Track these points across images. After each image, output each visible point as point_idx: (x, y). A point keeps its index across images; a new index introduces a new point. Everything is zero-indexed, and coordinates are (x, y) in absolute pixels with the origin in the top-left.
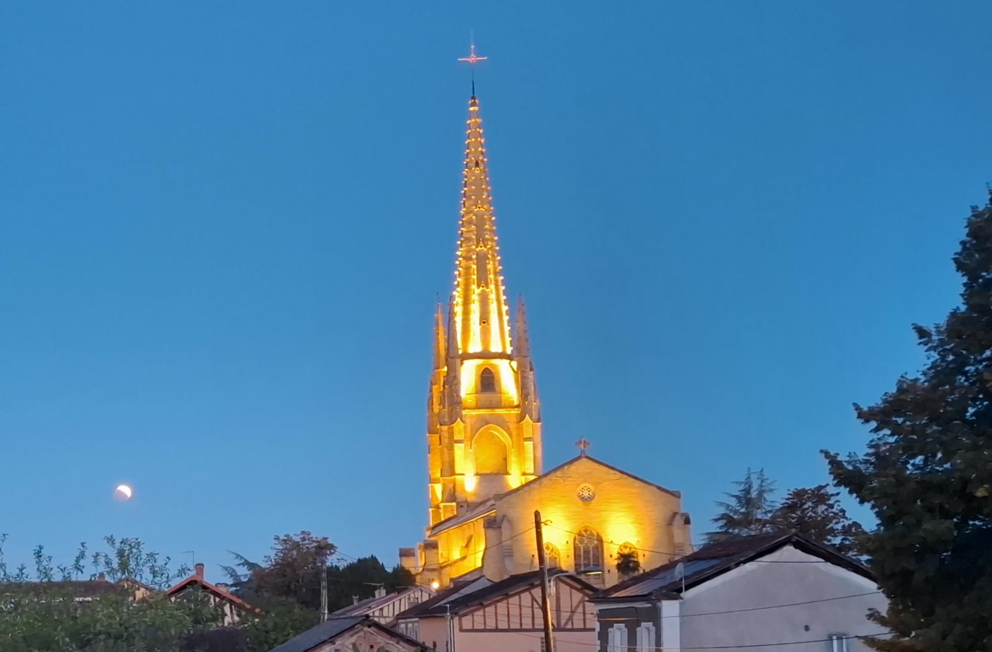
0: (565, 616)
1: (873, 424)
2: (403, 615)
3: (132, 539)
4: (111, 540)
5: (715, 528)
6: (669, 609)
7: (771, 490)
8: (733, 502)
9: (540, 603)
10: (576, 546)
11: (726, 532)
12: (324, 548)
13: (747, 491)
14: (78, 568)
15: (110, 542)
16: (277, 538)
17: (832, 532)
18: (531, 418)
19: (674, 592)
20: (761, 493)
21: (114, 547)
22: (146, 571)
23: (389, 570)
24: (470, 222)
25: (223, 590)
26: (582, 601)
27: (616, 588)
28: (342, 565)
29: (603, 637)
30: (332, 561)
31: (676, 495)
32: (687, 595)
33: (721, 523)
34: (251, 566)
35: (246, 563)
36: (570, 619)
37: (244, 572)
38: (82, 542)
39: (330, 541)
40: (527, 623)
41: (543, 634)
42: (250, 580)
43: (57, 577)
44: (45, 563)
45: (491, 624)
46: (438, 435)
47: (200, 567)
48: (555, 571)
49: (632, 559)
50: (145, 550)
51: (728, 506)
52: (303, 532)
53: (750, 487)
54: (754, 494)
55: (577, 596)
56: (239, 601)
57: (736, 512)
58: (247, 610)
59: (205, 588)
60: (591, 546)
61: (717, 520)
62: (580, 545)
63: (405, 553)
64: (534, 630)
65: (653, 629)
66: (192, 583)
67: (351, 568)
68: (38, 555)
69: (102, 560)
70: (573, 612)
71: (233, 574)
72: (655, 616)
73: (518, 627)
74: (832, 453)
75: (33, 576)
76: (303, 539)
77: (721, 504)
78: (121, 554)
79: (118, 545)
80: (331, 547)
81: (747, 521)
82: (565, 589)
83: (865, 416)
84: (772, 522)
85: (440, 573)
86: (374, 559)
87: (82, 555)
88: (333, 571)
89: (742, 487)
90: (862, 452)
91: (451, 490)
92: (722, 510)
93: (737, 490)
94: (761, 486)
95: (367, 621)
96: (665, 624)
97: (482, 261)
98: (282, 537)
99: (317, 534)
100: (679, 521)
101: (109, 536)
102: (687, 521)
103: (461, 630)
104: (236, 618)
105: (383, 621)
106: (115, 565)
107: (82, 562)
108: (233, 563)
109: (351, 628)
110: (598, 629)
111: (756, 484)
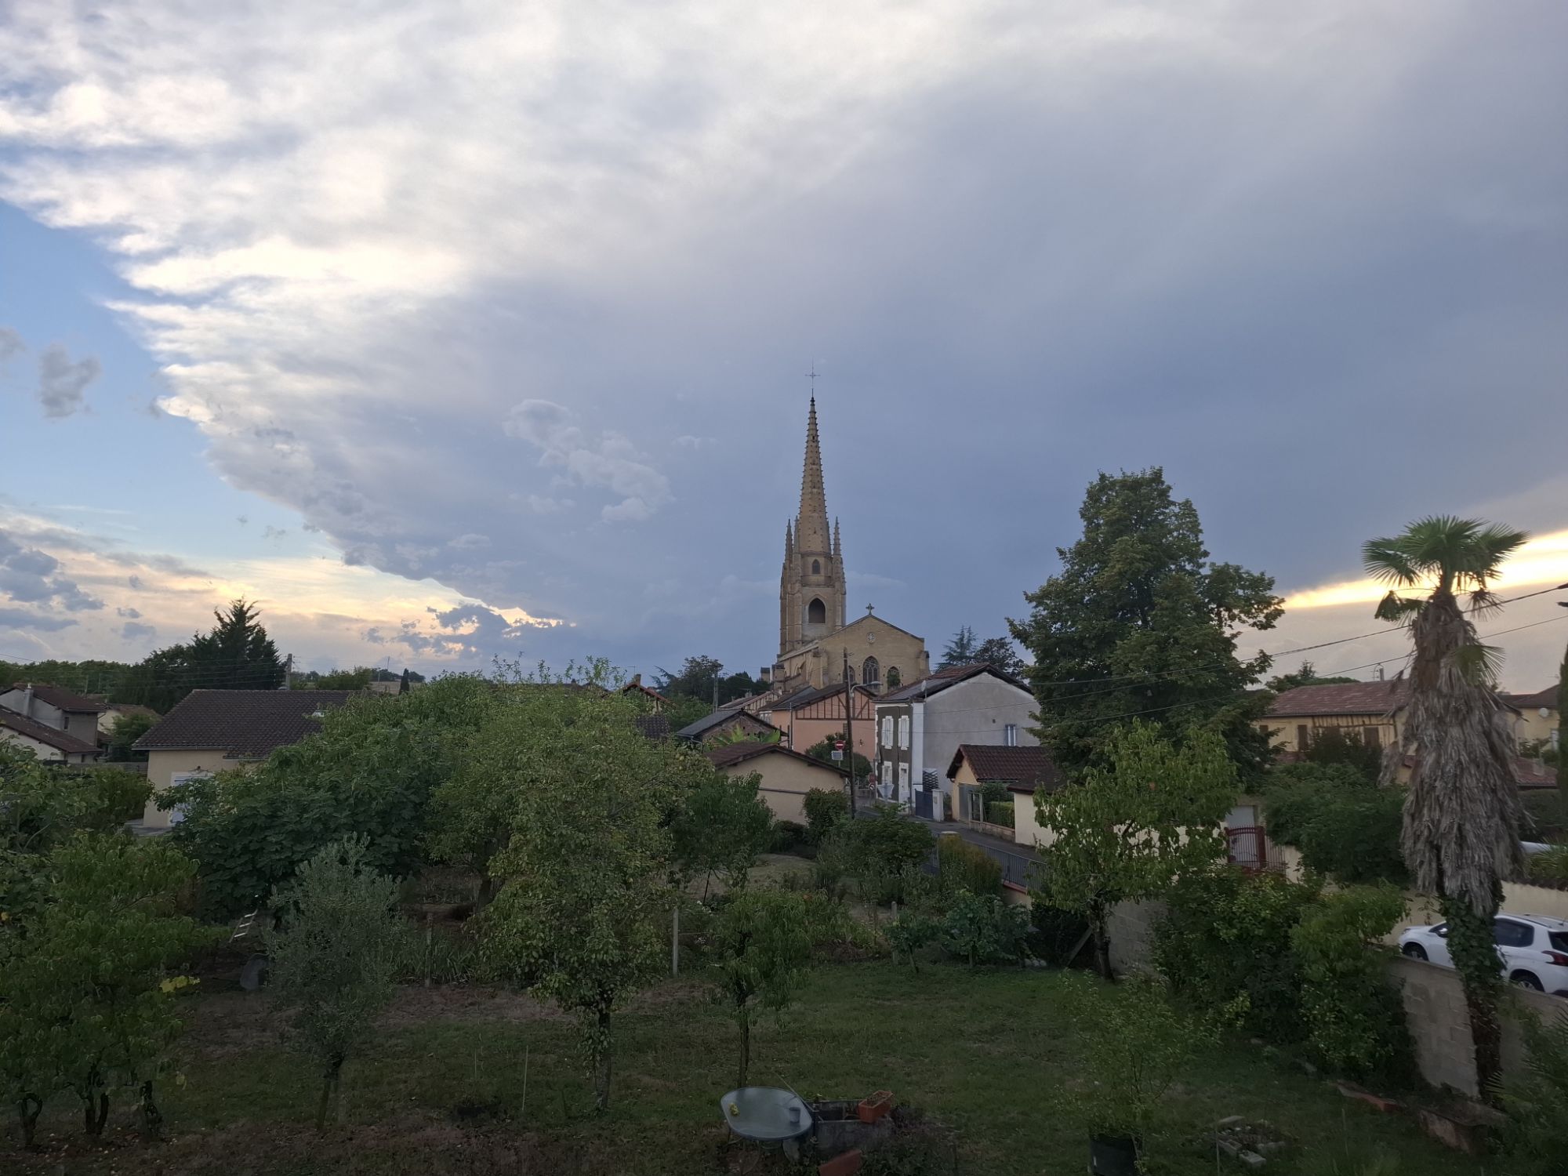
0: (857, 711)
1: (1034, 604)
2: (764, 709)
5: (943, 660)
6: (918, 708)
7: (975, 639)
8: (953, 646)
9: (845, 704)
10: (865, 669)
11: (949, 663)
12: (716, 666)
13: (962, 639)
14: (567, 675)
16: (687, 660)
17: (1008, 665)
19: (921, 697)
20: (969, 640)
23: (754, 680)
25: (652, 691)
26: (868, 702)
27: (887, 695)
28: (726, 677)
29: (880, 724)
30: (720, 674)
31: (922, 640)
32: (929, 699)
33: (947, 658)
34: (670, 676)
35: (667, 674)
36: (861, 712)
37: (665, 680)
38: (571, 660)
39: (719, 662)
40: (835, 715)
41: (846, 722)
42: (668, 686)
43: (554, 681)
44: (545, 672)
45: (814, 715)
47: (638, 676)
48: (853, 682)
49: (897, 677)
51: (951, 648)
52: (703, 656)
53: (963, 637)
54: (965, 641)
55: (865, 699)
56: (663, 698)
57: (955, 652)
58: (668, 705)
59: (642, 690)
60: (872, 666)
61: (944, 656)
62: (866, 666)
63: (765, 671)
64: (839, 719)
65: (908, 719)
66: (634, 686)
67: (732, 679)
68: (541, 666)
69: (584, 671)
70: (862, 709)
71: (659, 682)
72: (909, 712)
73: (830, 717)
74: (1011, 619)
75: (537, 679)
76: (703, 661)
77: (947, 646)
80: (721, 666)
81: (961, 657)
82: (858, 695)
83: (1030, 599)
84: (975, 658)
86: (745, 674)
87: (571, 668)
88: (721, 680)
89: (959, 637)
90: (1028, 619)
92: (947, 650)
93: (956, 638)
94: (969, 636)
95: (742, 712)
96: (915, 716)
98: (690, 660)
99: (711, 658)
100: (923, 656)
102: (928, 656)
103: (797, 719)
104: (660, 709)
105: (749, 712)
107: (570, 672)
108: (659, 675)
109: (732, 716)
110: (877, 719)
111: (966, 635)
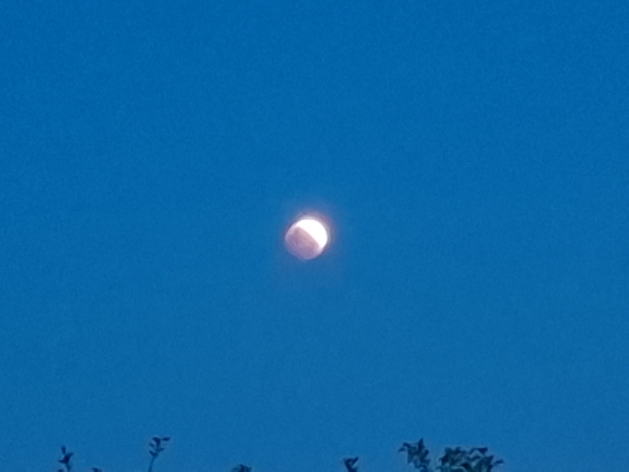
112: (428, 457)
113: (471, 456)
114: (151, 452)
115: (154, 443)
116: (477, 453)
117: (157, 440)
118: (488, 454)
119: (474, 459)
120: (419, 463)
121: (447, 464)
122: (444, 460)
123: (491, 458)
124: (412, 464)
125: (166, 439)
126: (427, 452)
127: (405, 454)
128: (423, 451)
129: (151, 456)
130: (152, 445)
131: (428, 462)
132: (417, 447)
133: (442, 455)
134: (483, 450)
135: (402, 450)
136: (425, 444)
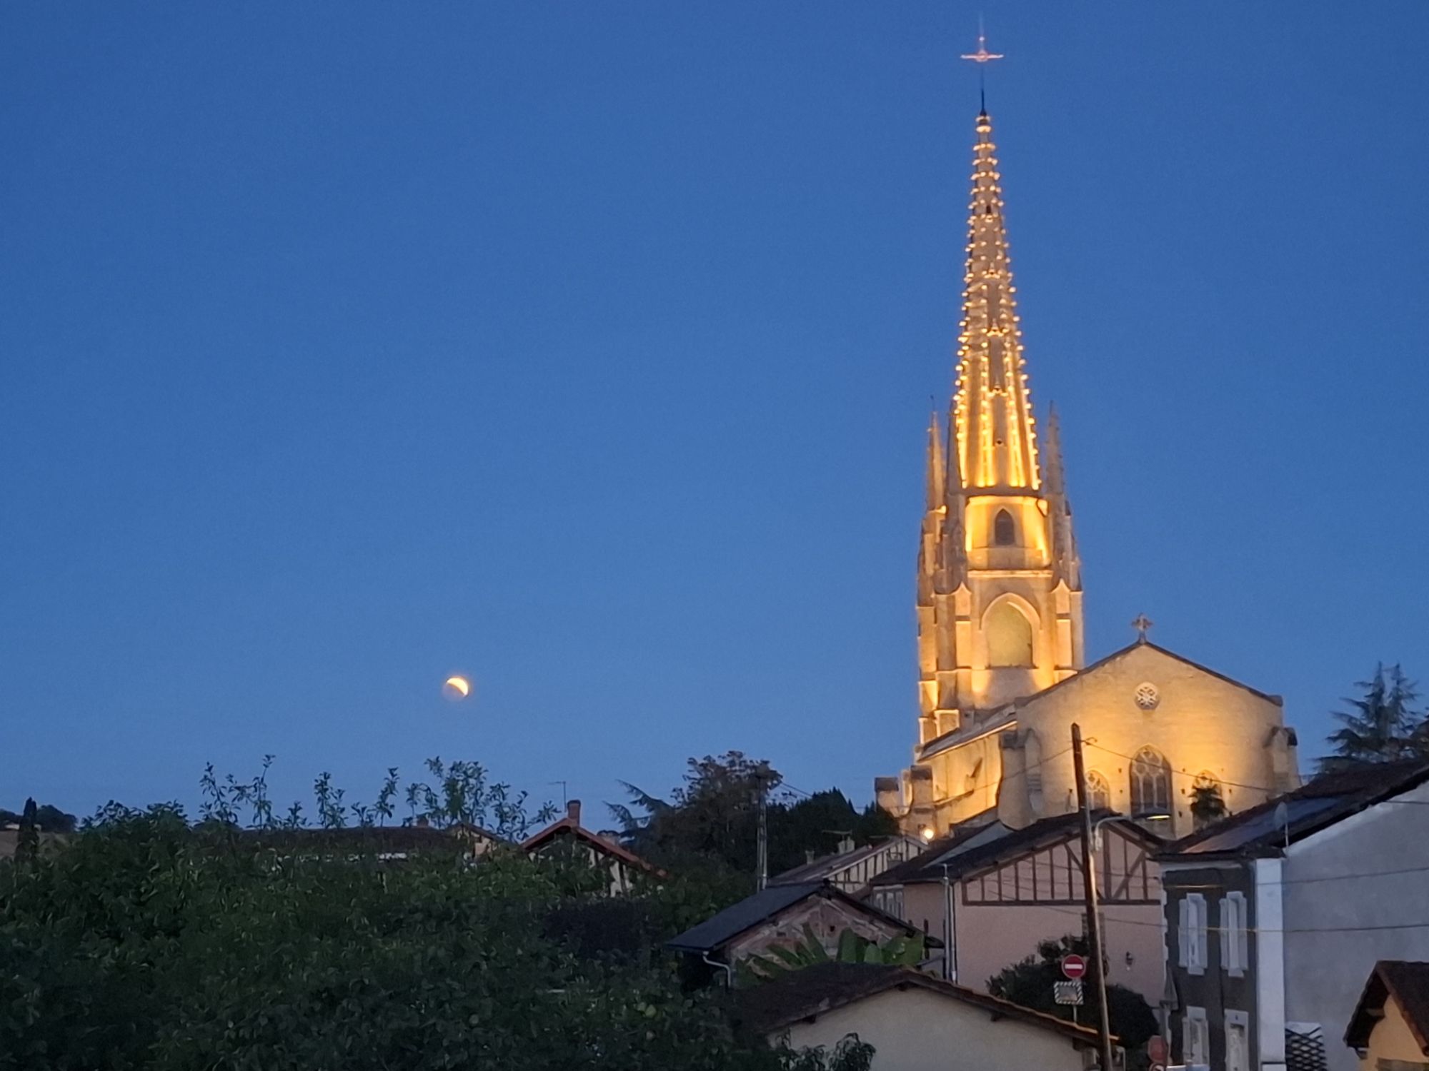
0: (1117, 881)
2: (880, 880)
3: (469, 764)
4: (436, 765)
5: (1331, 750)
6: (1267, 871)
7: (1412, 696)
8: (1357, 713)
9: (1080, 859)
10: (1134, 777)
11: (1348, 757)
12: (763, 777)
13: (1377, 696)
14: (384, 808)
15: (434, 768)
16: (692, 762)
18: (1067, 584)
19: (1274, 846)
20: (1397, 699)
21: (440, 776)
22: (490, 812)
23: (861, 812)
24: (979, 294)
25: (608, 841)
26: (1142, 859)
27: (1190, 840)
28: (790, 803)
29: (1172, 912)
30: (774, 796)
31: (1276, 701)
32: (1293, 850)
33: (1340, 744)
34: (654, 804)
35: (645, 800)
36: (1125, 886)
37: (641, 814)
38: (391, 767)
39: (772, 767)
40: (1062, 892)
41: (1084, 909)
42: (651, 826)
43: (352, 822)
44: (332, 801)
45: (1009, 893)
46: (933, 608)
47: (574, 806)
48: (1102, 813)
49: (1214, 796)
50: (489, 782)
51: (1350, 719)
52: (732, 753)
53: (1382, 691)
54: (1387, 701)
55: (1135, 851)
56: (633, 858)
57: (1362, 728)
58: (647, 873)
59: (582, 838)
60: (1154, 776)
61: (1334, 739)
62: (1138, 774)
63: (885, 785)
64: (1071, 902)
65: (1243, 901)
66: (562, 830)
67: (803, 806)
68: (322, 788)
69: (422, 796)
70: (1128, 876)
71: (625, 817)
72: (1247, 883)
73: (1048, 897)
75: (312, 820)
76: (732, 763)
77: (1341, 716)
78: (451, 786)
79: (446, 773)
80: (775, 775)
81: (1377, 741)
82: (1116, 840)
84: (1412, 742)
85: (935, 816)
86: (836, 794)
87: (390, 789)
88: (777, 811)
89: (1369, 691)
91: (951, 690)
92: (1343, 725)
93: (1362, 695)
94: (1397, 689)
95: (826, 889)
96: (1261, 893)
97: (996, 350)
98: (700, 761)
99: (752, 757)
100: (1280, 738)
101: (434, 759)
102: (1292, 741)
103: (966, 902)
104: (629, 885)
105: (849, 890)
106: (442, 804)
107: (390, 800)
108: (626, 800)
109: (803, 900)
110: (1164, 902)
111: (1389, 686)
112: (442, 767)
113: (469, 767)
114: (264, 765)
115: (266, 759)
116: (472, 765)
117: (268, 757)
118: (479, 766)
119: (471, 768)
120: (436, 771)
121: (454, 772)
122: (452, 769)
123: (480, 769)
124: (432, 772)
125: (274, 756)
126: (441, 765)
127: (428, 766)
128: (439, 764)
129: (264, 768)
130: (264, 760)
131: (442, 770)
132: (435, 761)
133: (451, 766)
134: (476, 763)
135: (426, 763)
136: (440, 759)
